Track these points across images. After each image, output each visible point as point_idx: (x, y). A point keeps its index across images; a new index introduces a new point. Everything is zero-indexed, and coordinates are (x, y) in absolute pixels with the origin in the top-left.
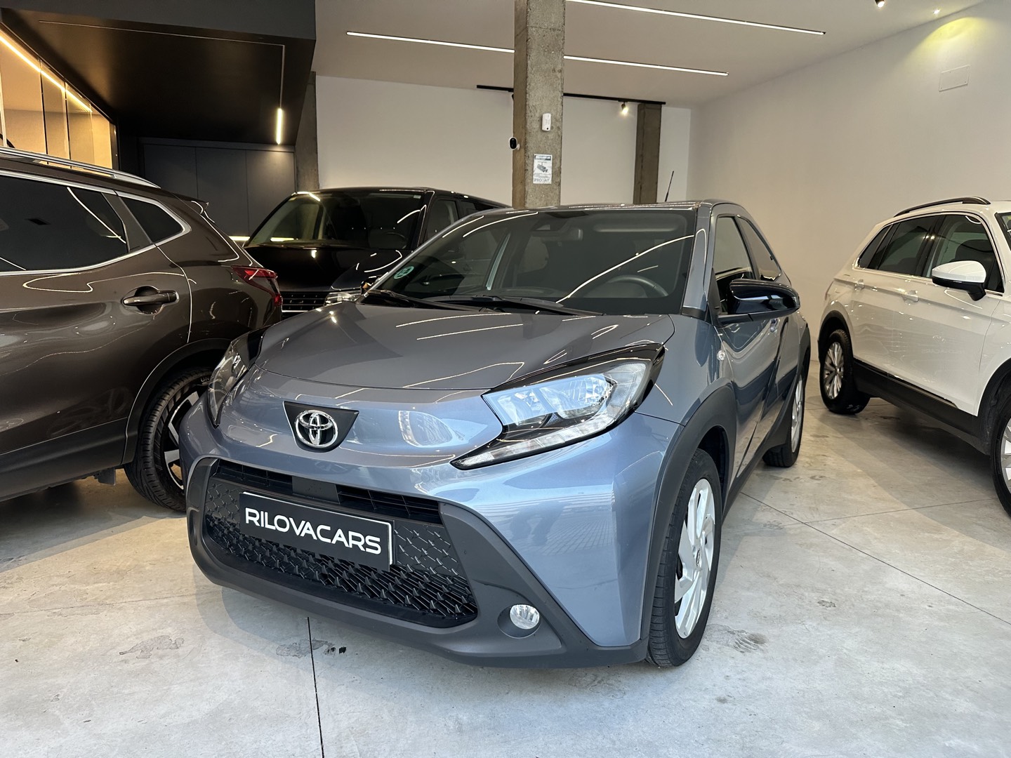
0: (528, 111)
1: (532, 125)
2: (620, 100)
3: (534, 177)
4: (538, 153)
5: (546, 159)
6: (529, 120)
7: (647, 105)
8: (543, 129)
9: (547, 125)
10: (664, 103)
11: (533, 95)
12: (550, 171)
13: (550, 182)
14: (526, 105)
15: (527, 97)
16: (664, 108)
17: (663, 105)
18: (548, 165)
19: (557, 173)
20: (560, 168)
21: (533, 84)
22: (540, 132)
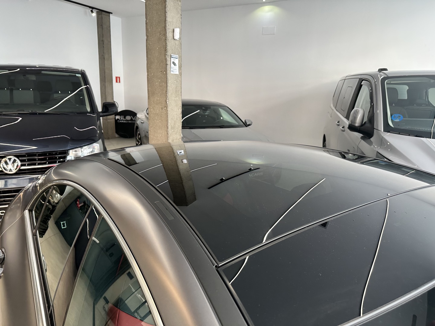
0: (167, 25)
1: (169, 35)
2: (90, 7)
3: (171, 70)
4: (172, 54)
5: (176, 58)
6: (168, 32)
7: (103, 13)
8: (174, 38)
9: (177, 36)
10: (112, 13)
11: (169, 14)
12: (177, 66)
13: (178, 73)
14: (165, 20)
15: (167, 15)
16: (111, 15)
17: (110, 14)
18: (176, 61)
19: (180, 67)
20: (181, 64)
21: (169, 7)
22: (172, 40)
